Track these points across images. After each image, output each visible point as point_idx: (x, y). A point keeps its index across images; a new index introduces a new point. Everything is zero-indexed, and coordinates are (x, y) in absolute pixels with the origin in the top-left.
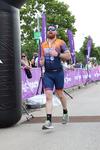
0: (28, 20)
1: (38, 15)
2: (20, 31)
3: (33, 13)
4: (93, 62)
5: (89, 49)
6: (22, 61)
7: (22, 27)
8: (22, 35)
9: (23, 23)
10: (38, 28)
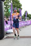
0: (7, 5)
1: (10, 4)
2: (4, 9)
3: (8, 3)
4: (28, 19)
5: (26, 15)
6: (5, 19)
7: (5, 8)
8: (5, 10)
9: (5, 6)
10: (10, 8)
